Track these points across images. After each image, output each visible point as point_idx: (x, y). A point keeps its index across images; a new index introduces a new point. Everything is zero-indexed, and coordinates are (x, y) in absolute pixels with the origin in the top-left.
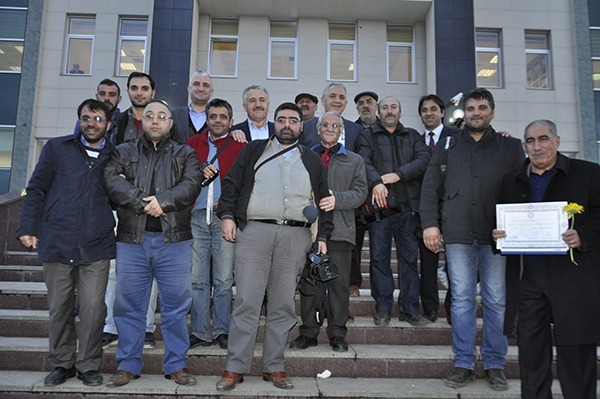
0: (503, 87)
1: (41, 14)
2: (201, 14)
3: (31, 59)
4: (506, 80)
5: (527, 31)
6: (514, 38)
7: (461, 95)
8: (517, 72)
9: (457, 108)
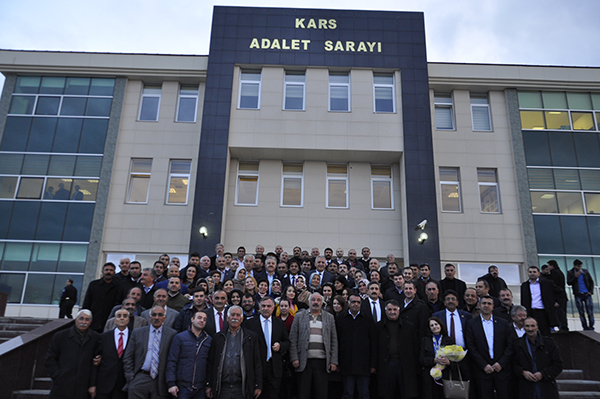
0: (463, 212)
1: (112, 159)
2: (231, 158)
3: (103, 190)
4: (464, 207)
5: (478, 169)
6: (468, 174)
7: (425, 221)
8: (472, 200)
9: (423, 231)
